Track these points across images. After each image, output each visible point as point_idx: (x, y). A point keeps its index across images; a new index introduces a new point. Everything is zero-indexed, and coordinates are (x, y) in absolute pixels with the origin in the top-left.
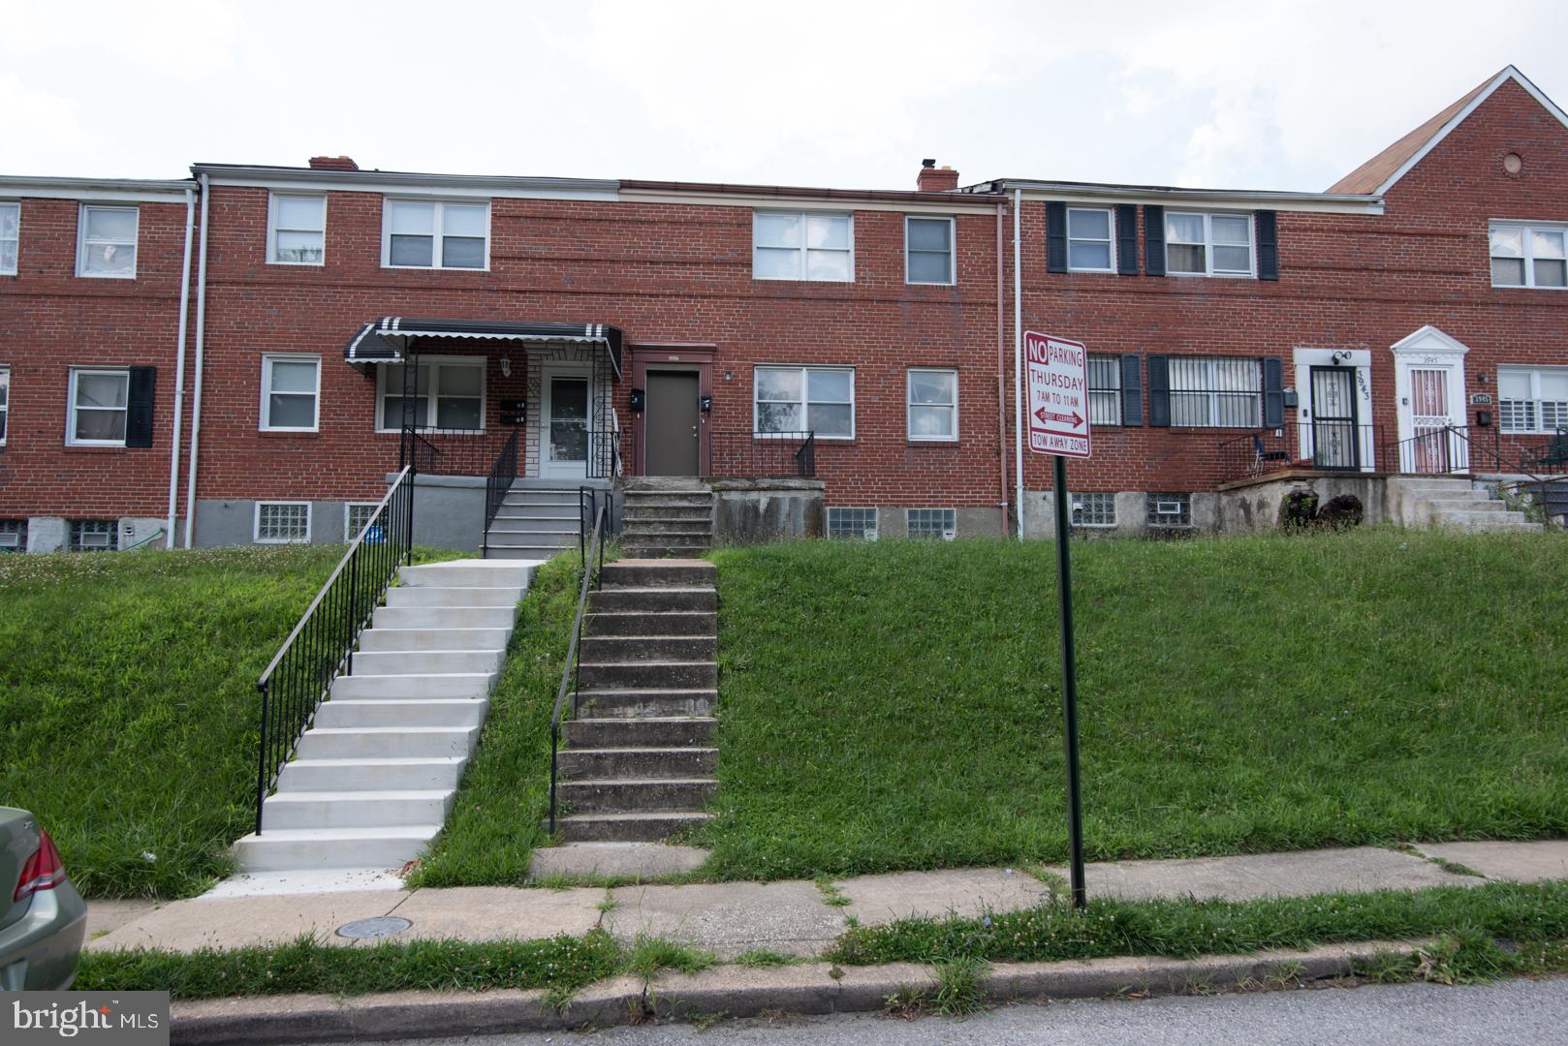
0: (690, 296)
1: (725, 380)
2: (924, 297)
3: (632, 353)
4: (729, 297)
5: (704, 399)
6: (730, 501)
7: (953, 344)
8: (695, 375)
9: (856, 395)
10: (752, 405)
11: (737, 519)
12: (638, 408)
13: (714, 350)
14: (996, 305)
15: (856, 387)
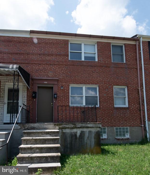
0: (51, 65)
1: (61, 89)
2: (117, 66)
3: (33, 81)
4: (62, 65)
5: (55, 95)
6: (66, 132)
7: (126, 79)
8: (52, 88)
9: (99, 94)
10: (69, 97)
11: (69, 140)
12: (35, 97)
13: (58, 80)
14: (137, 68)
15: (99, 91)
